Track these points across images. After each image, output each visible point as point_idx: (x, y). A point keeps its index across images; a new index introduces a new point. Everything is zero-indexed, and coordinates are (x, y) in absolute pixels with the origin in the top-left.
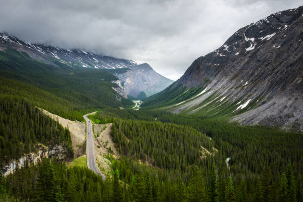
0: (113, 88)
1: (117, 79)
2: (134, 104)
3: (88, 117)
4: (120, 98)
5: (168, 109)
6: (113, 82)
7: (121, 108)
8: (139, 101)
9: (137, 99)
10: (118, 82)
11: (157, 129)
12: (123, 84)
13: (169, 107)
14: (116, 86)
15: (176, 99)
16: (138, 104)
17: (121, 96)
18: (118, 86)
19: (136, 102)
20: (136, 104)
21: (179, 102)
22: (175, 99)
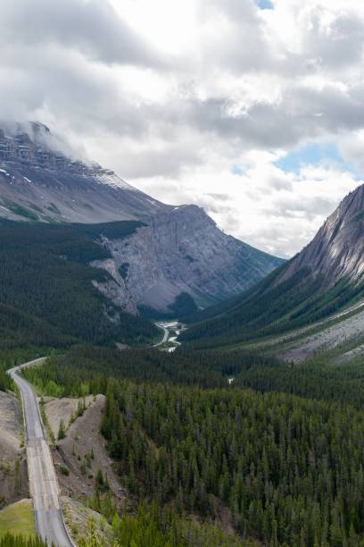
0: (95, 284)
1: (105, 255)
2: (160, 333)
3: (23, 374)
4: (118, 316)
5: (268, 348)
6: (94, 264)
7: (120, 346)
8: (173, 324)
9: (169, 318)
10: (110, 266)
11: (244, 414)
12: (123, 269)
13: (273, 342)
14: (103, 276)
15: (293, 317)
16: (172, 333)
17: (118, 309)
18: (111, 278)
19: (165, 326)
20: (167, 333)
21: (301, 325)
22: (287, 316)
